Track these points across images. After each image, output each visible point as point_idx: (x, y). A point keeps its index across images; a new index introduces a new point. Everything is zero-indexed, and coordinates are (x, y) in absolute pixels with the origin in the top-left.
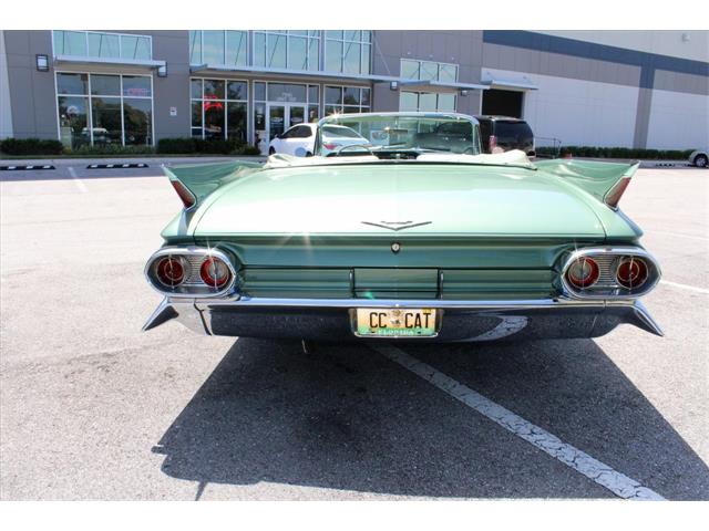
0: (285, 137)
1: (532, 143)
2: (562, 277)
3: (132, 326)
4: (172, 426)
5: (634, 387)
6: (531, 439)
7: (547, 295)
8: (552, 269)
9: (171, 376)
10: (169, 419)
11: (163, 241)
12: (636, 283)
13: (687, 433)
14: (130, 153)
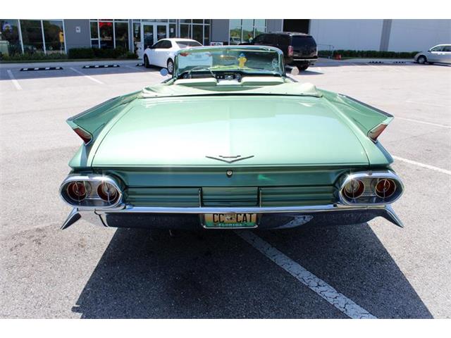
0: (154, 47)
1: (316, 50)
2: (340, 192)
3: (55, 205)
4: (85, 289)
5: (382, 246)
6: (318, 290)
7: (329, 201)
8: (334, 185)
9: (82, 246)
10: (83, 282)
11: (70, 169)
12: (387, 194)
13: (415, 282)
14: (50, 59)
